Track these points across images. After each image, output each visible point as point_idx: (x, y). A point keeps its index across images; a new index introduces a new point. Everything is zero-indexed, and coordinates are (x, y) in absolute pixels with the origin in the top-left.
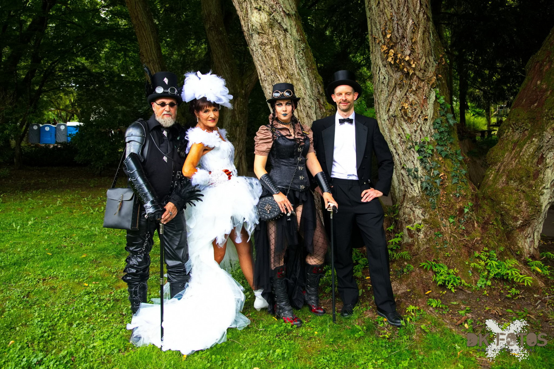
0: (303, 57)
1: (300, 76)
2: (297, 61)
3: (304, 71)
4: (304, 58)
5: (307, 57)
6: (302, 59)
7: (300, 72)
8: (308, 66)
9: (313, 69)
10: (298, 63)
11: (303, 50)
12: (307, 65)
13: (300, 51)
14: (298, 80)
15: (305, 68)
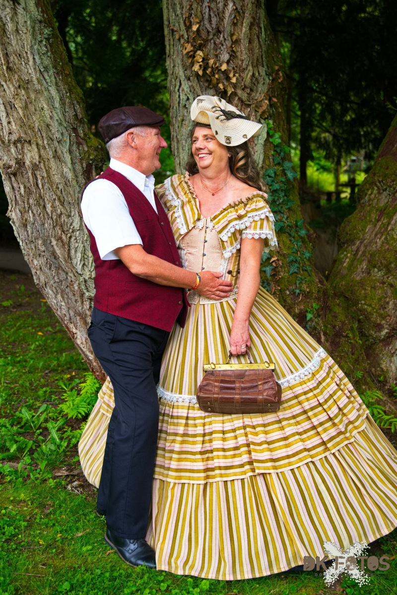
0: (47, 51)
1: (42, 85)
2: (37, 57)
3: (50, 76)
4: (49, 54)
5: (55, 52)
6: (46, 56)
7: (42, 78)
8: (56, 69)
9: (67, 75)
10: (38, 61)
11: (48, 39)
12: (55, 67)
13: (41, 41)
14: (37, 92)
15: (51, 72)
